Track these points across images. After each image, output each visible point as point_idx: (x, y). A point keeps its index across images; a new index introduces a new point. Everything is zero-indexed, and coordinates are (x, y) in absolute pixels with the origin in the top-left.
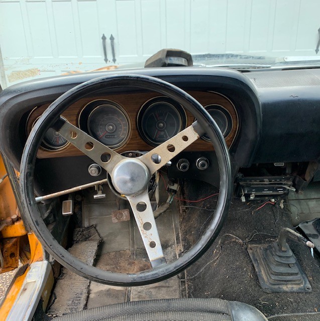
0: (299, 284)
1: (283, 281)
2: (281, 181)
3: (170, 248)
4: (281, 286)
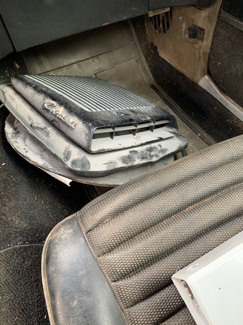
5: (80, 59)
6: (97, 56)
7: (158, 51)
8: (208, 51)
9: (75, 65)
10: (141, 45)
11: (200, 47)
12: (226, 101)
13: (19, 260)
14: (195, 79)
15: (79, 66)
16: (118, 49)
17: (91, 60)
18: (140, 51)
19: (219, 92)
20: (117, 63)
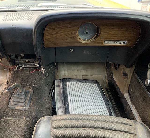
0: (23, 107)
1: (17, 105)
2: (34, 61)
3: (2, 86)
4: (15, 107)
5: (79, 69)
6: (86, 69)
7: (113, 75)
8: (129, 84)
9: (76, 70)
10: (107, 71)
11: (127, 80)
12: (131, 107)
13: (30, 124)
14: (123, 93)
15: (78, 71)
16: (96, 69)
17: (83, 70)
18: (106, 73)
19: (130, 102)
20: (94, 74)
